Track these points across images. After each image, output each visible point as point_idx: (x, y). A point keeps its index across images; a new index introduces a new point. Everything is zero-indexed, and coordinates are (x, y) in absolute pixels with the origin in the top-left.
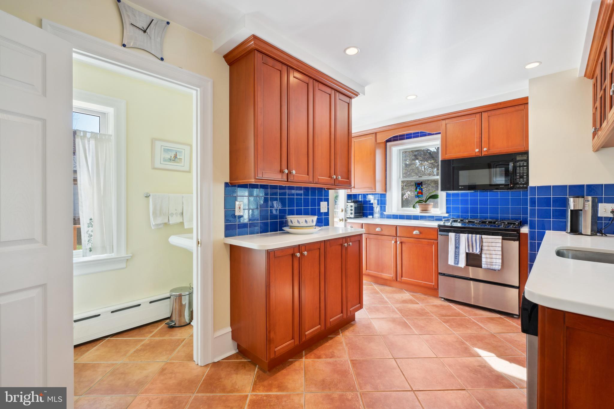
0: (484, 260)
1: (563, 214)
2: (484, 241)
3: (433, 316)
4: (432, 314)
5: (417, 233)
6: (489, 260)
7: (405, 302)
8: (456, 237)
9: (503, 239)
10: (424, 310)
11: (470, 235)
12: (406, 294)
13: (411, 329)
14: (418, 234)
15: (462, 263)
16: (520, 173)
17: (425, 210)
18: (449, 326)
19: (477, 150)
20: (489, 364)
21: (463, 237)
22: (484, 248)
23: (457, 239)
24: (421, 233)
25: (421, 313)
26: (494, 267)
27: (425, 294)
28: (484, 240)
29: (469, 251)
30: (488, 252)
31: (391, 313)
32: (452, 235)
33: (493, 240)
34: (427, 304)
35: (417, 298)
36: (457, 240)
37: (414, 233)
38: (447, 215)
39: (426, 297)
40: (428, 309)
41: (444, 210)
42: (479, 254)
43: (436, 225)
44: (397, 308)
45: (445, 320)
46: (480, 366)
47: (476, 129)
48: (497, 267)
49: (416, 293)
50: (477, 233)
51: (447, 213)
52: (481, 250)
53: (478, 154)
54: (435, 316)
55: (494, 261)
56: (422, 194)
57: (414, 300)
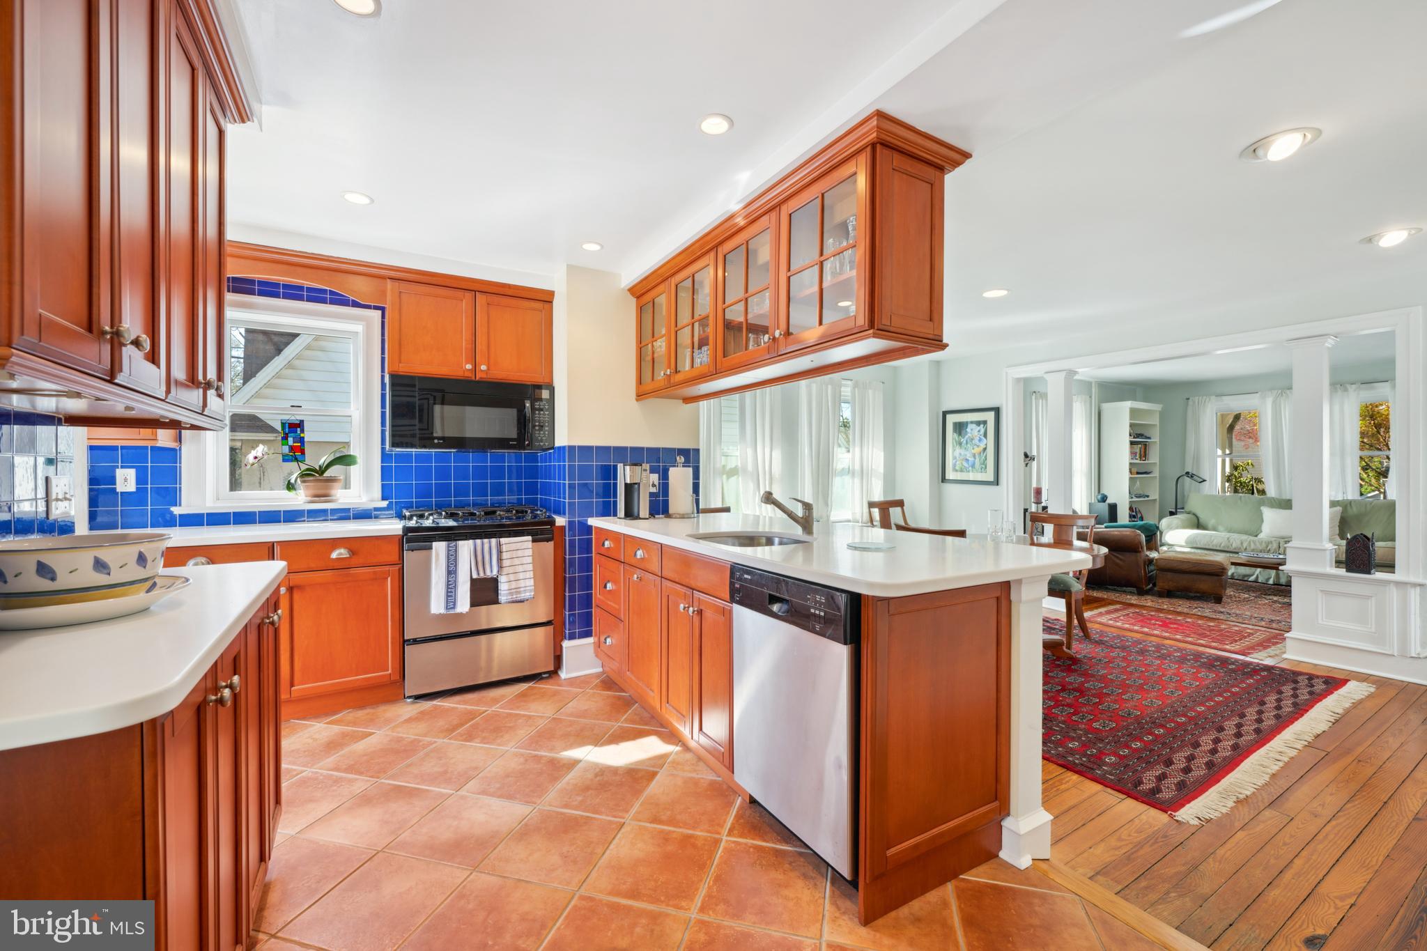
0: (503, 587)
1: (608, 491)
2: (504, 550)
3: (435, 742)
4: (428, 739)
5: (341, 554)
6: (514, 585)
7: (332, 746)
8: (449, 550)
9: (534, 541)
10: (399, 740)
11: (479, 541)
12: (315, 727)
13: (427, 790)
14: (348, 556)
15: (463, 605)
16: (539, 421)
17: (323, 496)
18: (485, 743)
19: (469, 367)
20: (602, 765)
21: (465, 547)
22: (506, 563)
23: (451, 553)
24: (353, 554)
25: (402, 751)
26: (523, 595)
27: (361, 707)
28: (504, 548)
29: (478, 574)
30: (511, 570)
31: (335, 788)
32: (440, 547)
33: (518, 546)
34: (393, 725)
35: (354, 723)
36: (452, 555)
37: (334, 555)
38: (385, 504)
39: (368, 711)
40: (409, 733)
41: (377, 492)
42: (495, 577)
43: (397, 529)
44: (337, 769)
45: (464, 737)
46: (596, 775)
47: (465, 322)
48: (528, 594)
49: (334, 713)
50: (489, 536)
51: (384, 499)
52: (500, 567)
53: (467, 374)
54: (440, 741)
55: (522, 584)
56: (303, 452)
57: (354, 732)
